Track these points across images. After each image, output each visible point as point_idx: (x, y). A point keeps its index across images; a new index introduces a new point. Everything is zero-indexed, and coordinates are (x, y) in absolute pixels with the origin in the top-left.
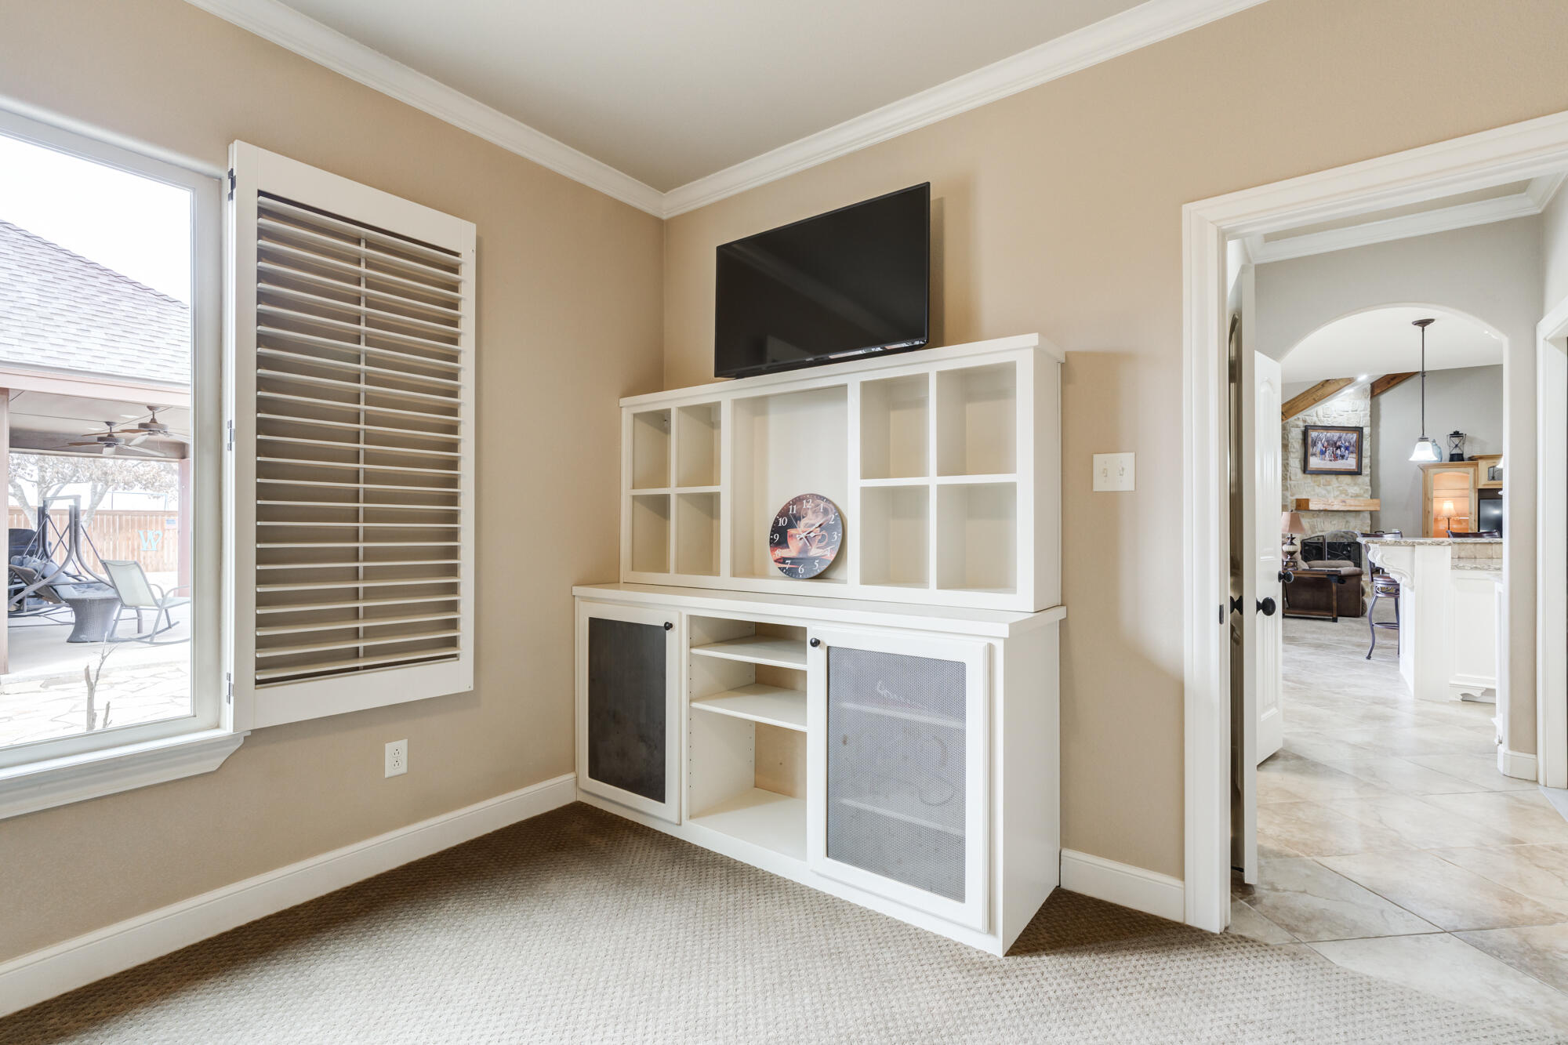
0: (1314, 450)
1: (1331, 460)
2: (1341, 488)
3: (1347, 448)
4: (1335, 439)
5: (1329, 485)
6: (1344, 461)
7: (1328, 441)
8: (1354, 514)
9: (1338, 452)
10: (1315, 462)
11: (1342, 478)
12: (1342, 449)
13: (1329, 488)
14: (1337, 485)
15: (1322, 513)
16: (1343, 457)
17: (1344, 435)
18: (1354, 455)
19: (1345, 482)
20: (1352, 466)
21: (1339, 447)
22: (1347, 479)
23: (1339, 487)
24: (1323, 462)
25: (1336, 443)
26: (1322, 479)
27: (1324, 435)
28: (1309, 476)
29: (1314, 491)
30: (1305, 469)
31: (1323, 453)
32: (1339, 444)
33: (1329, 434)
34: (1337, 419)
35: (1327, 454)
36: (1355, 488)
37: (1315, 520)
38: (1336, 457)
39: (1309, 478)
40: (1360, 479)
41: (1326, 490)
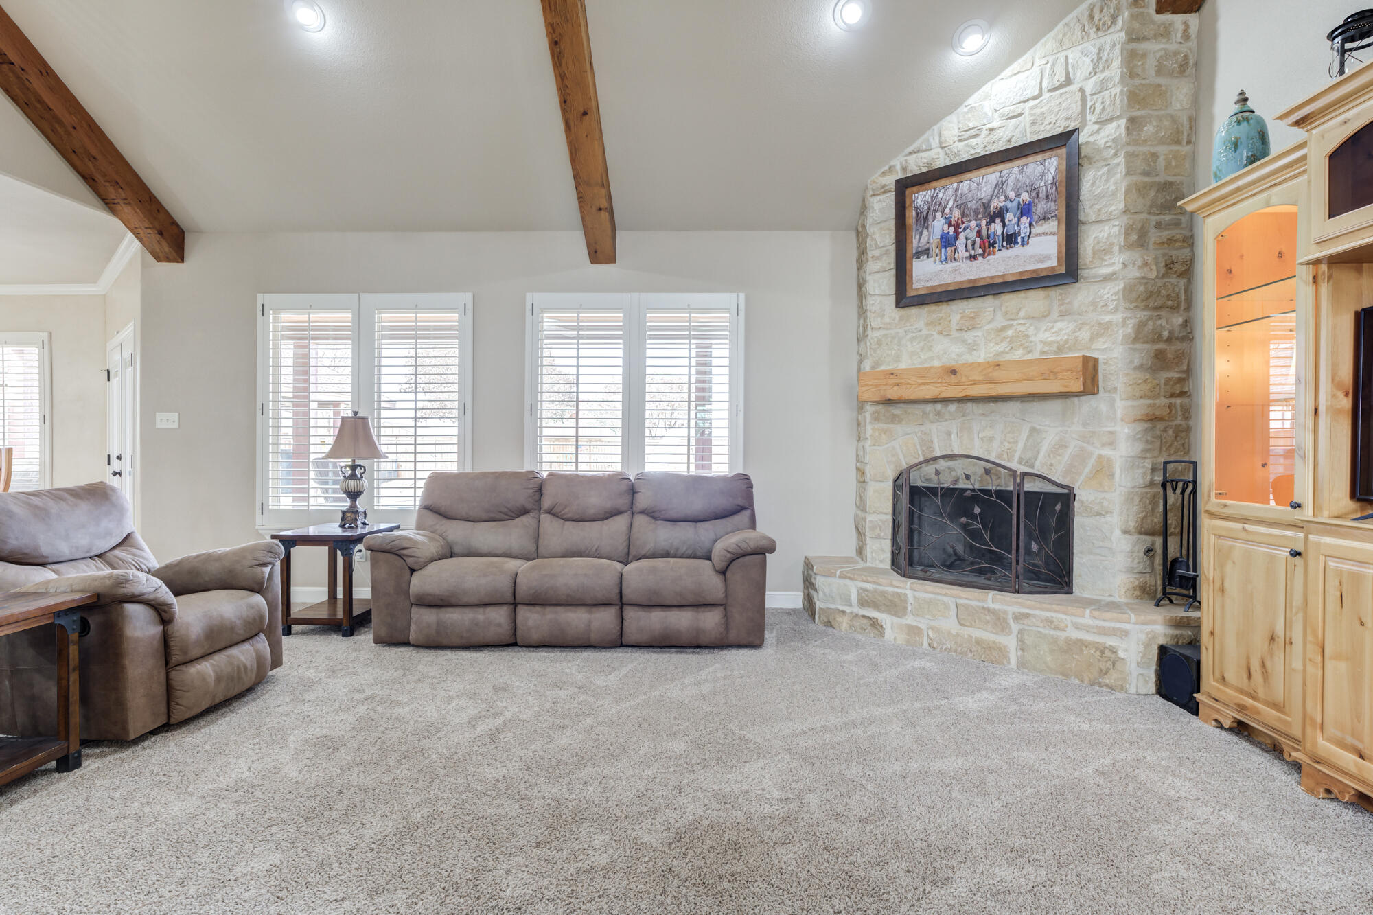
0: (924, 240)
1: (973, 258)
2: (1010, 333)
3: (1025, 210)
4: (985, 192)
5: (971, 328)
6: (1017, 250)
7: (962, 206)
8: (1056, 405)
9: (997, 228)
10: (926, 273)
11: (1011, 301)
12: (1009, 216)
13: (969, 336)
14: (1000, 321)
15: (953, 407)
16: (1010, 239)
17: (1011, 171)
18: (1052, 225)
19: (1022, 314)
20: (1048, 258)
21: (1000, 214)
22: (1034, 300)
23: (1004, 329)
24: (950, 266)
25: (986, 206)
26: (956, 311)
27: (947, 191)
28: (914, 311)
29: (930, 348)
30: (904, 297)
31: (947, 242)
32: (996, 203)
33: (965, 186)
34: (999, 133)
35: (961, 242)
36: (1059, 325)
37: (934, 427)
38: (988, 246)
39: (919, 317)
40: (1080, 295)
41: (964, 341)
